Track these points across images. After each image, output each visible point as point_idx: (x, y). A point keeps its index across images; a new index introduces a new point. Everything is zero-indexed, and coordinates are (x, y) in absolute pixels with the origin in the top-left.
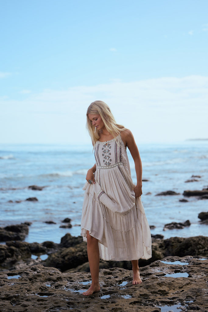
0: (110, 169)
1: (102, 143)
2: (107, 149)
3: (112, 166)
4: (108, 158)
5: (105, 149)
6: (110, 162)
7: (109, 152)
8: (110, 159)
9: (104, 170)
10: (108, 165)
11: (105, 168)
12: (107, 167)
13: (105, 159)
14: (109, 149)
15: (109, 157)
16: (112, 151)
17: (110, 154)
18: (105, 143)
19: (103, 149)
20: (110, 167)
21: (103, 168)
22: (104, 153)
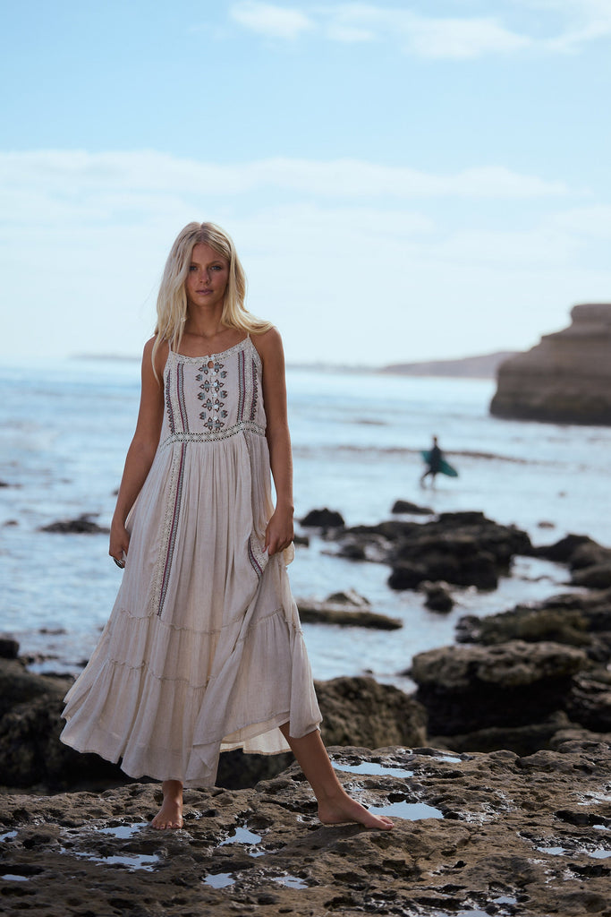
0: (221, 443)
1: (194, 360)
2: (213, 380)
3: (228, 433)
4: (216, 407)
5: (205, 377)
6: (222, 420)
7: (221, 389)
8: (222, 409)
9: (202, 445)
10: (214, 428)
11: (204, 437)
12: (212, 436)
13: (206, 410)
14: (221, 380)
15: (221, 405)
16: (232, 386)
17: (225, 394)
18: (204, 360)
19: (199, 378)
20: (220, 435)
21: (195, 438)
22: (203, 391)
